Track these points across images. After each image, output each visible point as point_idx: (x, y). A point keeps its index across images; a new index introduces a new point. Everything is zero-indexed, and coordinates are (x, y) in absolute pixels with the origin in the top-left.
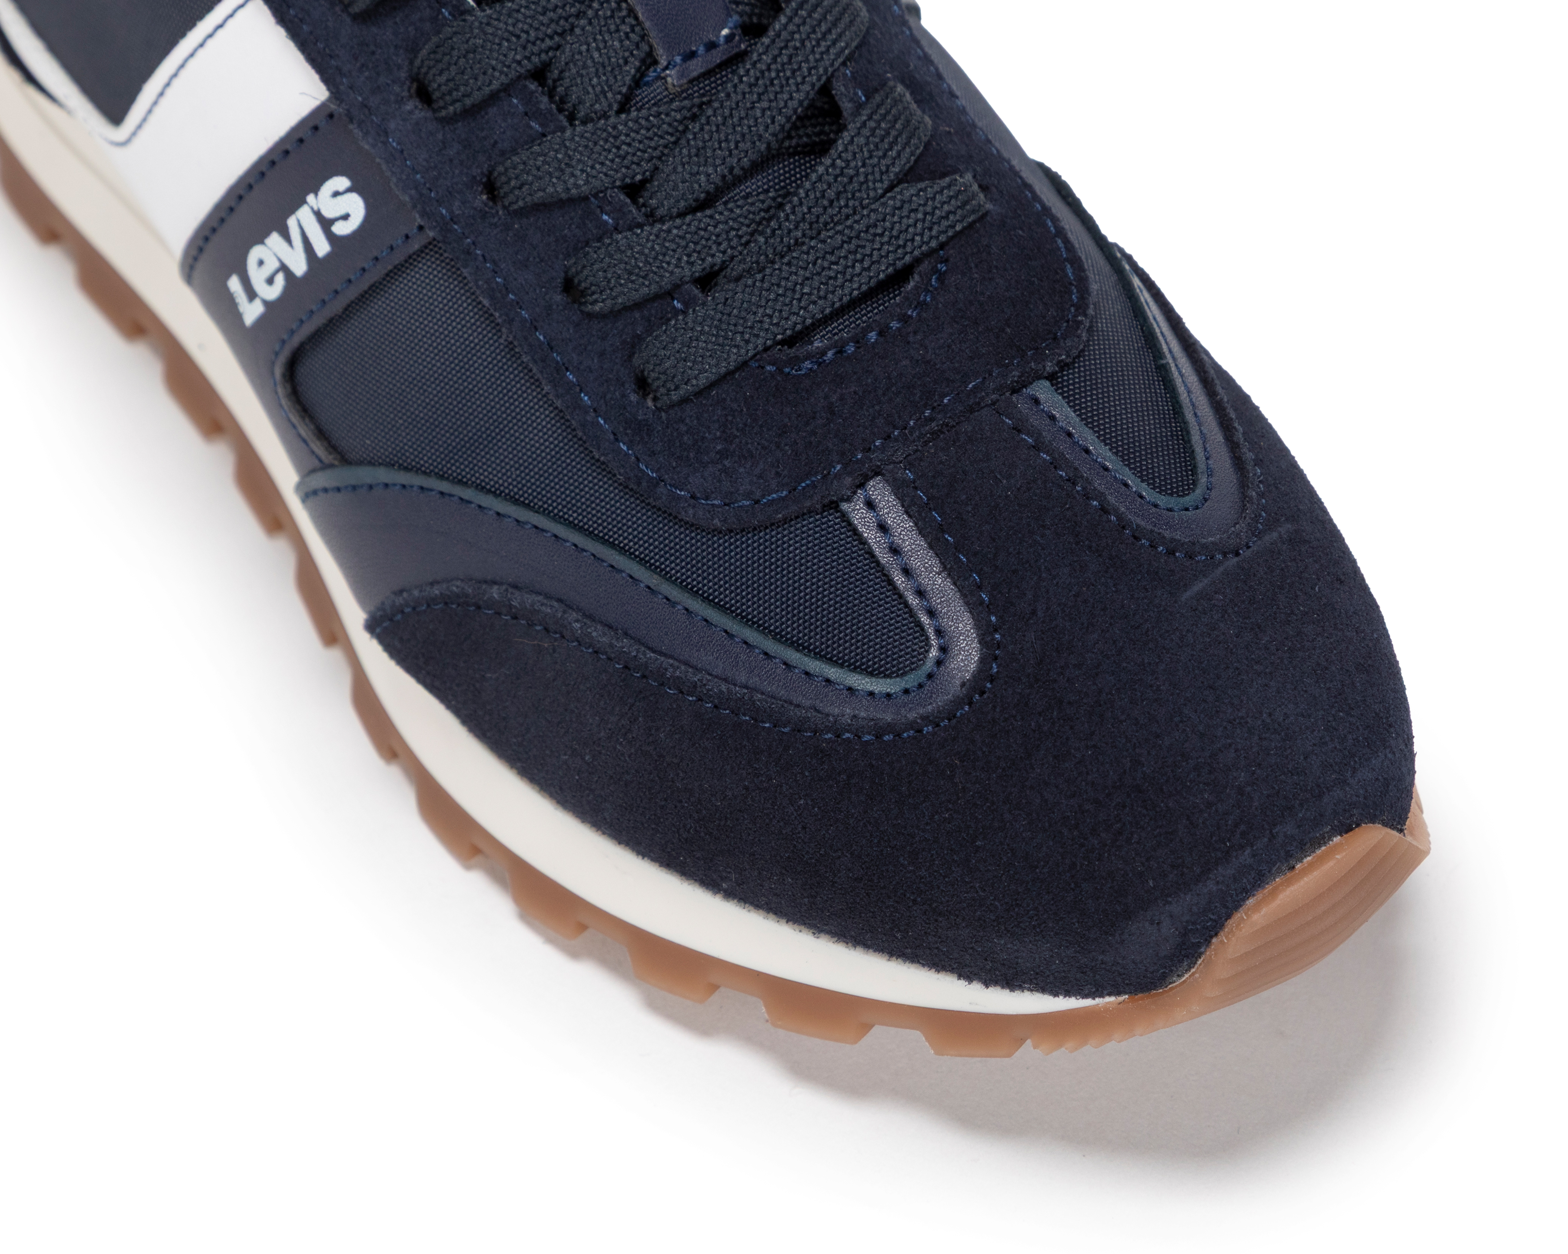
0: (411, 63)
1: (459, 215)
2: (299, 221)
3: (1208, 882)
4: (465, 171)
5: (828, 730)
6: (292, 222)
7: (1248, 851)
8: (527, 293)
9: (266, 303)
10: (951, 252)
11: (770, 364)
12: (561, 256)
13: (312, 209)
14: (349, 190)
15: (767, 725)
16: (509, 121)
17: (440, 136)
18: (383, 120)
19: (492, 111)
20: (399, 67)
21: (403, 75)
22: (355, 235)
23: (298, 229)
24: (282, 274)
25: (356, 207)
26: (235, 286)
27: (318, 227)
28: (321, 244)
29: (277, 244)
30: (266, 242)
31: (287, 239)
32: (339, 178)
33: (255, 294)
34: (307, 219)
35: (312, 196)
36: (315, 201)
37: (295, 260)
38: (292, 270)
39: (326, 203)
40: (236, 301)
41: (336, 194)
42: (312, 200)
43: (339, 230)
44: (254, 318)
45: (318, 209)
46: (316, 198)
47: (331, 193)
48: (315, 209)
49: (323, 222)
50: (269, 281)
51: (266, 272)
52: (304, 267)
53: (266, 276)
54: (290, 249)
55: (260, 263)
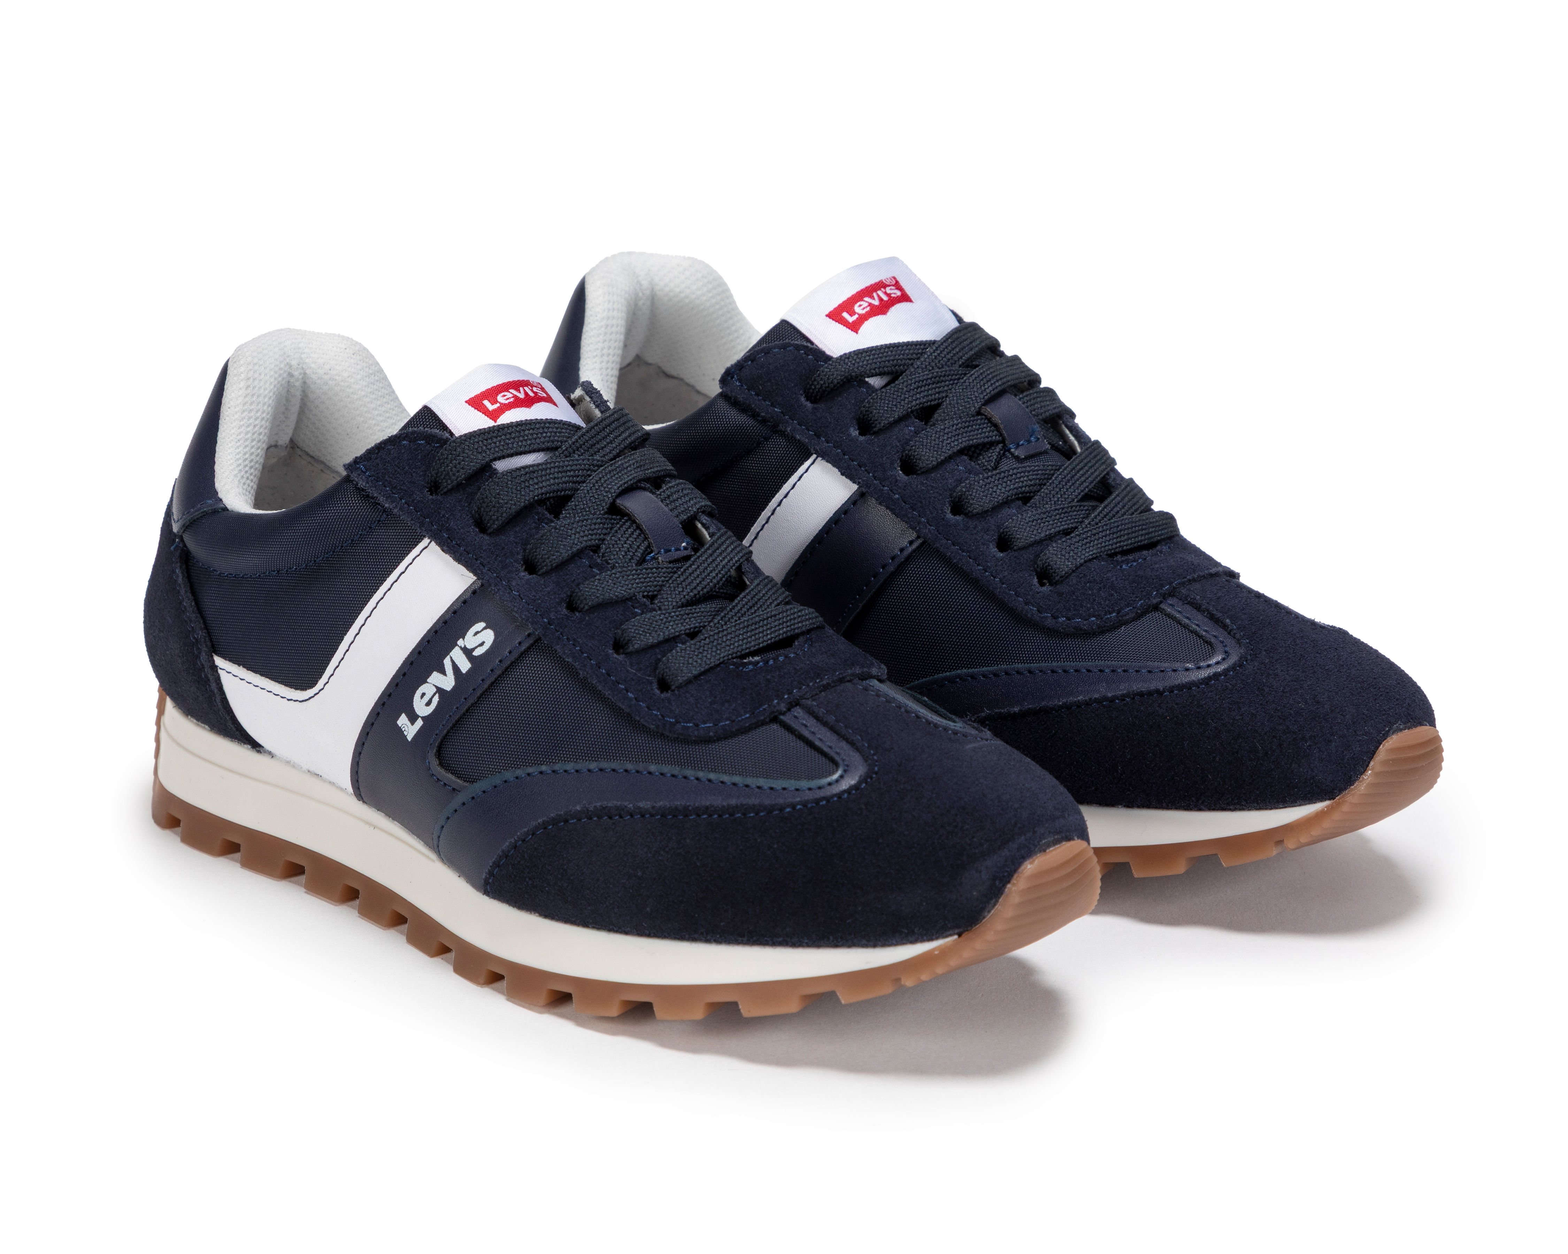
0: (525, 550)
1: (553, 619)
2: (451, 658)
3: (1005, 850)
4: (557, 596)
5: (788, 806)
6: (447, 662)
7: (1023, 837)
8: (594, 650)
9: (423, 718)
10: (813, 636)
11: (732, 665)
12: (613, 629)
13: (461, 647)
14: (485, 628)
15: (752, 815)
16: (581, 569)
17: (542, 582)
18: (509, 581)
19: (571, 566)
20: (518, 554)
21: (520, 557)
22: (487, 652)
23: (450, 663)
24: (437, 695)
25: (488, 637)
26: (403, 721)
27: (464, 656)
28: (465, 666)
29: (436, 678)
30: (428, 680)
31: (443, 672)
32: (480, 623)
33: (418, 717)
34: (457, 655)
35: (461, 639)
36: (463, 642)
37: (447, 682)
38: (445, 688)
39: (470, 640)
40: (403, 730)
41: (477, 633)
42: (460, 642)
43: (477, 653)
44: (415, 732)
45: (465, 646)
46: (464, 640)
47: (473, 634)
48: (463, 646)
49: (467, 652)
50: (428, 704)
51: (426, 699)
52: (453, 683)
53: (426, 702)
54: (444, 677)
55: (423, 695)
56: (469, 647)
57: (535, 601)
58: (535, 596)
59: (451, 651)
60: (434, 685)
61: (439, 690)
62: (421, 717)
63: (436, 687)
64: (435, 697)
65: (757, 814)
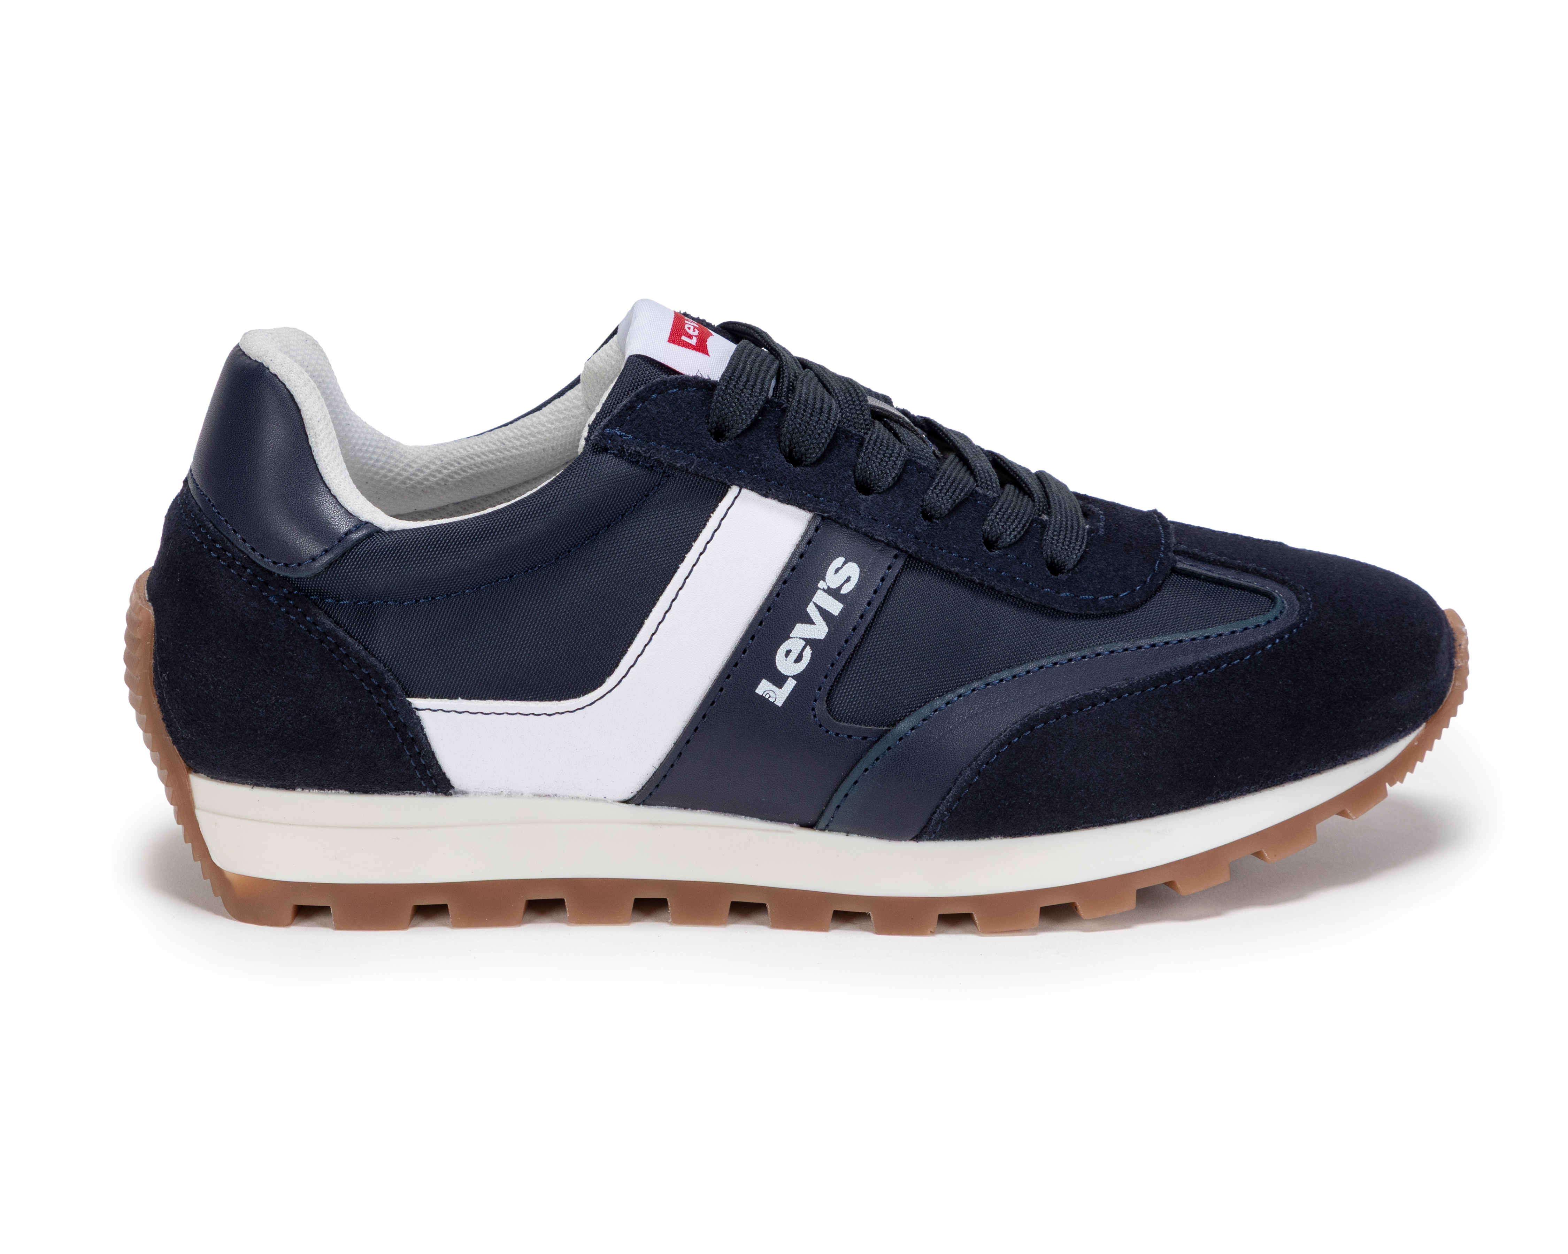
0: (855, 472)
1: (920, 533)
2: (815, 604)
4: (912, 509)
6: (811, 610)
9: (794, 677)
12: (979, 527)
13: (824, 590)
14: (845, 563)
16: (915, 477)
18: (856, 507)
19: (906, 476)
20: (850, 477)
21: (853, 480)
22: (858, 586)
23: (816, 610)
24: (808, 647)
25: (853, 570)
26: (764, 688)
27: (831, 598)
28: (835, 607)
29: (801, 631)
30: (791, 635)
31: (810, 621)
32: (837, 559)
33: (787, 677)
34: (821, 598)
35: (821, 582)
36: (824, 583)
37: (819, 630)
38: (817, 638)
39: (832, 579)
40: (767, 697)
41: (837, 571)
42: (821, 585)
43: (845, 590)
44: (787, 695)
45: (828, 587)
46: (824, 581)
47: (834, 572)
48: (826, 588)
49: (834, 593)
50: (799, 659)
51: (793, 656)
52: (826, 630)
53: (794, 659)
54: (813, 626)
55: (788, 653)
56: (834, 586)
57: (893, 519)
58: (891, 515)
59: (813, 597)
60: (800, 638)
61: (809, 642)
62: (792, 677)
63: (804, 639)
64: (806, 650)
65: (1242, 659)
